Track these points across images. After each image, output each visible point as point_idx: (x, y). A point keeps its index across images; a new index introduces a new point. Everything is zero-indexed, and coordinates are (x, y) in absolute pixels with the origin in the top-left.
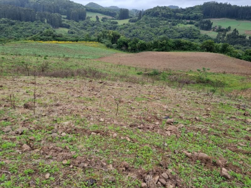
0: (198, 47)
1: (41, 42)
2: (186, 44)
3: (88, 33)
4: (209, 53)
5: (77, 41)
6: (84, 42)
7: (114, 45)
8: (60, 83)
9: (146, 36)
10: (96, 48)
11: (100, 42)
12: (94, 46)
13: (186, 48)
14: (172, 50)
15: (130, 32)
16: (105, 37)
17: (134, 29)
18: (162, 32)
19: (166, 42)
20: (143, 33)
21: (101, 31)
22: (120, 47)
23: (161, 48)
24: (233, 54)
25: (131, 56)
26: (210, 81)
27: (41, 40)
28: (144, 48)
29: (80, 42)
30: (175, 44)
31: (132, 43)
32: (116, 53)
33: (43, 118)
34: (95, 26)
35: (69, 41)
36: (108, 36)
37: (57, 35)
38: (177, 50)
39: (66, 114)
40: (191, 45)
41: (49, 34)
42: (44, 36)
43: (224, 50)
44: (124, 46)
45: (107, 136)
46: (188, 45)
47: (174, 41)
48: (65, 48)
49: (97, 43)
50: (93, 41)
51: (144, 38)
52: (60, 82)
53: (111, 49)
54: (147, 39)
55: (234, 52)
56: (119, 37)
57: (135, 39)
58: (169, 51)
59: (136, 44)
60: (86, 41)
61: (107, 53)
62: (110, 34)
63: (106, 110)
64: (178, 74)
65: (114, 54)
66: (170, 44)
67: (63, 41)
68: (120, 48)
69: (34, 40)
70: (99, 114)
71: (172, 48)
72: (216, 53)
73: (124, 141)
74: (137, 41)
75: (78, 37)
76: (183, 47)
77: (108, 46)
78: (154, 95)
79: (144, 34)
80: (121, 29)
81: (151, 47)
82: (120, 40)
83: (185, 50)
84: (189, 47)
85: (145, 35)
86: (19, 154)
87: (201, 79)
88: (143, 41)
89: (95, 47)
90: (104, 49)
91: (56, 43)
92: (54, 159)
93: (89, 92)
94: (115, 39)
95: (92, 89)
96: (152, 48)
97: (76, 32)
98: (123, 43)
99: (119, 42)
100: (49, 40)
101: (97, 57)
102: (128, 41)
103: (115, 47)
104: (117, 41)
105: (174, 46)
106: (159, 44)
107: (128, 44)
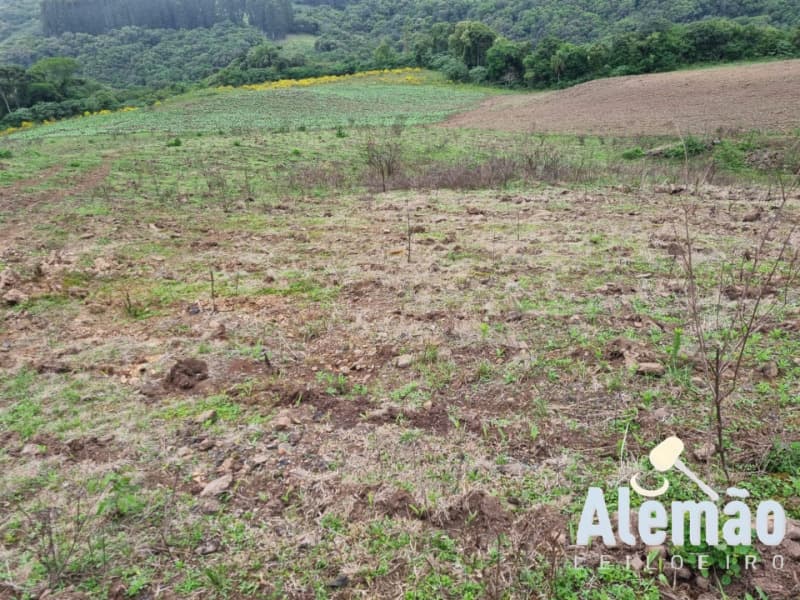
0: (783, 42)
1: (253, 86)
2: (736, 35)
5: (351, 71)
6: (377, 72)
7: (475, 70)
9: (571, 28)
11: (424, 65)
12: (409, 83)
13: (737, 49)
14: (684, 62)
15: (515, 19)
16: (439, 47)
18: (628, 6)
19: (660, 36)
20: (562, 17)
21: (418, 28)
22: (497, 74)
23: (641, 60)
25: (548, 102)
28: (579, 70)
29: (361, 74)
30: (692, 41)
31: (537, 57)
32: (488, 97)
34: (397, 16)
35: (326, 74)
36: (452, 41)
37: (287, 61)
38: (701, 60)
40: (754, 38)
41: (266, 61)
42: (253, 66)
44: (511, 71)
46: (742, 38)
47: (690, 31)
49: (417, 69)
50: (402, 65)
51: (565, 36)
53: (471, 85)
54: (574, 38)
56: (489, 40)
57: (545, 41)
58: (672, 69)
59: (548, 58)
60: (380, 69)
61: (459, 101)
62: (462, 36)
64: (780, 145)
65: (483, 101)
66: (673, 44)
67: (309, 77)
68: (497, 78)
69: (226, 84)
71: (686, 55)
74: (552, 47)
75: (353, 59)
76: (723, 47)
77: (456, 78)
79: (565, 19)
80: (483, 14)
81: (605, 61)
82: (495, 54)
83: (733, 57)
84: (749, 47)
85: (566, 24)
88: (572, 47)
89: (414, 85)
90: (444, 89)
91: (293, 86)
94: (476, 49)
96: (606, 66)
97: (338, 42)
98: (507, 62)
99: (492, 60)
100: (267, 79)
101: (438, 117)
102: (522, 51)
103: (481, 78)
104: (485, 55)
105: (690, 49)
106: (633, 49)
107: (525, 60)
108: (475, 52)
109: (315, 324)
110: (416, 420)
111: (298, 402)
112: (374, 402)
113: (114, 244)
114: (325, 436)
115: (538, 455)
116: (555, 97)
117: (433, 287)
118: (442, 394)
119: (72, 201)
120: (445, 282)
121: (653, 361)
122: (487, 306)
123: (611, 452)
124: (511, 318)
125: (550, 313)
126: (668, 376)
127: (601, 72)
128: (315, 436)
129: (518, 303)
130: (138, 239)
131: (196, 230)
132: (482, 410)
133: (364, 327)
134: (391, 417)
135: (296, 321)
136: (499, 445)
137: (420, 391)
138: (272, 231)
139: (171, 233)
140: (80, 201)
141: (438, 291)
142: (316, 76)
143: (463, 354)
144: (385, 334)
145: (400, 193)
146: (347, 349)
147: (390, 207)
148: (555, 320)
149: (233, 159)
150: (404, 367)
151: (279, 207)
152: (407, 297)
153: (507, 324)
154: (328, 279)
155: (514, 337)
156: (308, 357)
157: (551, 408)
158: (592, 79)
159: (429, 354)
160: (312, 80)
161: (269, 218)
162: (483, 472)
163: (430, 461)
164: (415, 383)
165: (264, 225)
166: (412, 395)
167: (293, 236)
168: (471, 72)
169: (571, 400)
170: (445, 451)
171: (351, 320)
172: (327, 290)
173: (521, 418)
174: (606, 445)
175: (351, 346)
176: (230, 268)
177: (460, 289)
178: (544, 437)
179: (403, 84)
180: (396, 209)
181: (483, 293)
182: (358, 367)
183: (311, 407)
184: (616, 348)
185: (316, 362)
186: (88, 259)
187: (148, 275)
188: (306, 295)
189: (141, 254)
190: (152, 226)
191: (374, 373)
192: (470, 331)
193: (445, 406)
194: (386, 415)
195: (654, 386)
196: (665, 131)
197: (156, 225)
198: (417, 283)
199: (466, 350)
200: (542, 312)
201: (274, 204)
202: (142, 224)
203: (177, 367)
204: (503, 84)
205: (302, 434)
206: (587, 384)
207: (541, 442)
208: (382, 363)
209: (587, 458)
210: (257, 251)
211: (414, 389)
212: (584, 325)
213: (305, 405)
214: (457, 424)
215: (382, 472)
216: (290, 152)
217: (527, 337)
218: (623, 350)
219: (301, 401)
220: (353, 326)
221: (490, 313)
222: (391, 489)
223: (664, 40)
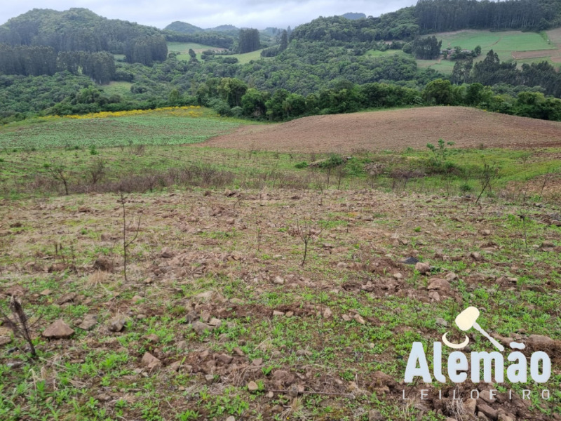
0: (417, 97)
2: (391, 92)
3: (175, 89)
4: (441, 108)
5: (153, 107)
6: (171, 108)
7: (235, 108)
8: (144, 204)
9: (302, 83)
10: (198, 120)
11: (203, 104)
12: (191, 116)
13: (392, 100)
14: (362, 107)
15: (266, 77)
16: (213, 93)
17: (275, 69)
18: (335, 72)
19: (347, 91)
20: (295, 77)
21: (203, 81)
22: (249, 112)
23: (337, 105)
24: (493, 105)
25: (274, 130)
26: (454, 167)
27: (75, 112)
28: (299, 109)
29: (159, 109)
30: (366, 95)
31: (274, 101)
32: (242, 126)
33: (149, 289)
34: (189, 72)
35: (135, 109)
36: (220, 90)
37: (108, 100)
38: (372, 106)
39: (196, 275)
40: (401, 94)
41: (90, 99)
42: (81, 102)
43: (473, 99)
44: (258, 110)
45: (310, 315)
46: (394, 94)
47: (364, 89)
49: (198, 107)
50: (188, 103)
51: (298, 88)
52: (142, 202)
53: (231, 118)
54: (304, 90)
55: (493, 100)
56: (243, 90)
57: (278, 92)
58: (355, 111)
59: (281, 103)
60: (173, 106)
61: (221, 128)
62: (225, 87)
63: (274, 257)
64: (384, 160)
65: (238, 128)
66: (356, 96)
67: (123, 110)
68: (249, 114)
69: (60, 114)
70: (264, 267)
71: (363, 103)
72: (457, 105)
73: (352, 324)
74: (283, 96)
75: (154, 99)
76: (384, 99)
77: (222, 113)
78: (357, 211)
79: (298, 78)
80: (246, 73)
81: (316, 105)
82: (247, 98)
83: (389, 105)
84: (399, 99)
85: (298, 81)
86: (143, 377)
87: (434, 164)
88: (296, 96)
89: (194, 117)
90: (214, 120)
91: (108, 116)
92: (225, 381)
93: (216, 219)
94: (235, 95)
95: (220, 212)
96: (317, 108)
97: (148, 88)
98: (255, 104)
99: (245, 102)
100: (90, 111)
101: (202, 138)
102: (265, 97)
103: (238, 114)
104: (240, 99)
105: (365, 100)
106: (331, 98)
107: (266, 103)
108: (235, 97)
116: (279, 127)
127: (313, 112)
142: (127, 110)
158: (308, 115)
160: (124, 112)
168: (232, 109)
204: (253, 118)
223: (350, 94)
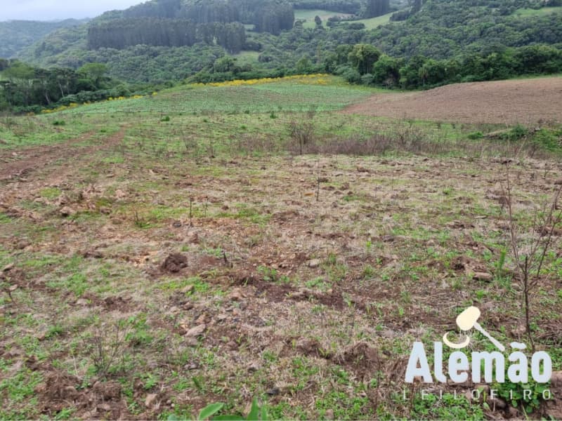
1: (217, 84)
2: (553, 56)
3: (304, 55)
5: (281, 75)
6: (298, 76)
7: (365, 76)
9: (434, 49)
10: (327, 87)
11: (331, 72)
12: (320, 84)
13: (555, 66)
14: (515, 74)
15: (394, 43)
16: (341, 61)
17: (404, 34)
18: (474, 35)
19: (497, 56)
20: (427, 42)
21: (327, 48)
22: (380, 79)
23: (482, 72)
25: (415, 99)
27: (216, 80)
28: (438, 77)
29: (288, 77)
30: (521, 60)
31: (409, 68)
32: (373, 94)
34: (314, 40)
35: (265, 77)
36: (351, 57)
37: (241, 68)
38: (528, 73)
41: (226, 68)
42: (218, 71)
44: (390, 77)
46: (558, 58)
47: (519, 52)
48: (266, 94)
49: (326, 75)
50: (316, 72)
51: (429, 54)
53: (363, 86)
54: (435, 56)
56: (376, 56)
57: (415, 58)
58: (506, 78)
59: (417, 69)
60: (301, 74)
61: (353, 96)
62: (357, 54)
65: (370, 97)
66: (507, 61)
67: (253, 79)
68: (381, 82)
69: (199, 82)
71: (515, 68)
74: (420, 62)
75: (283, 67)
76: (544, 64)
77: (352, 81)
79: (430, 43)
80: (372, 40)
81: (458, 72)
82: (380, 65)
83: (551, 71)
85: (430, 46)
88: (434, 62)
89: (323, 85)
90: (343, 88)
91: (242, 84)
96: (458, 75)
97: (274, 57)
98: (387, 71)
99: (378, 69)
100: (226, 80)
101: (339, 107)
102: (399, 63)
103: (368, 82)
104: (372, 66)
105: (519, 65)
106: (477, 64)
107: (400, 70)
108: (366, 64)
109: (256, 237)
110: (322, 299)
111: (245, 284)
112: (295, 288)
113: (127, 182)
114: (262, 306)
115: (404, 327)
116: (421, 95)
117: (334, 217)
118: (339, 285)
119: (100, 154)
120: (342, 215)
121: (485, 272)
122: (370, 231)
123: (453, 328)
124: (386, 239)
125: (414, 238)
126: (495, 282)
127: (454, 79)
128: (257, 305)
129: (392, 230)
130: (142, 179)
131: (178, 175)
132: (366, 297)
133: (288, 240)
134: (305, 297)
135: (242, 234)
136: (377, 319)
137: (325, 283)
138: (227, 177)
139: (162, 176)
140: (107, 154)
141: (337, 220)
142: (258, 78)
143: (354, 260)
144: (301, 246)
145: (312, 156)
146: (276, 254)
147: (305, 165)
148: (417, 242)
149: (202, 130)
150: (314, 267)
151: (231, 162)
152: (316, 223)
153: (384, 244)
154: (264, 210)
155: (388, 251)
156: (251, 257)
157: (413, 298)
158: (447, 84)
159: (331, 259)
160: (255, 81)
161: (225, 169)
162: (367, 334)
163: (332, 325)
164: (322, 277)
165: (222, 173)
166: (320, 284)
167: (240, 181)
168: (363, 77)
169: (427, 293)
170: (341, 319)
171: (279, 236)
172: (264, 216)
173: (393, 302)
174: (450, 323)
175: (279, 252)
176: (200, 199)
177: (352, 219)
178: (408, 316)
179: (315, 84)
180: (309, 166)
181: (367, 223)
182: (283, 266)
183: (254, 287)
184: (459, 262)
185: (256, 261)
186: (111, 190)
187: (148, 202)
188: (249, 219)
189: (144, 189)
190: (151, 171)
191: (294, 270)
192: (358, 246)
193: (341, 293)
194: (302, 295)
195: (485, 288)
196: (499, 121)
197: (153, 171)
198: (322, 214)
199: (355, 258)
200: (408, 236)
201: (228, 160)
202: (144, 170)
203: (169, 258)
204: (385, 86)
205: (248, 304)
206: (438, 284)
207: (406, 319)
208: (299, 264)
209: (437, 331)
210: (217, 190)
211: (321, 281)
212: (437, 247)
213: (250, 286)
214: (349, 303)
215: (300, 330)
216: (239, 127)
217: (397, 252)
218: (464, 263)
219: (247, 284)
220: (280, 239)
221: (372, 236)
222: (307, 339)
223: (500, 59)
